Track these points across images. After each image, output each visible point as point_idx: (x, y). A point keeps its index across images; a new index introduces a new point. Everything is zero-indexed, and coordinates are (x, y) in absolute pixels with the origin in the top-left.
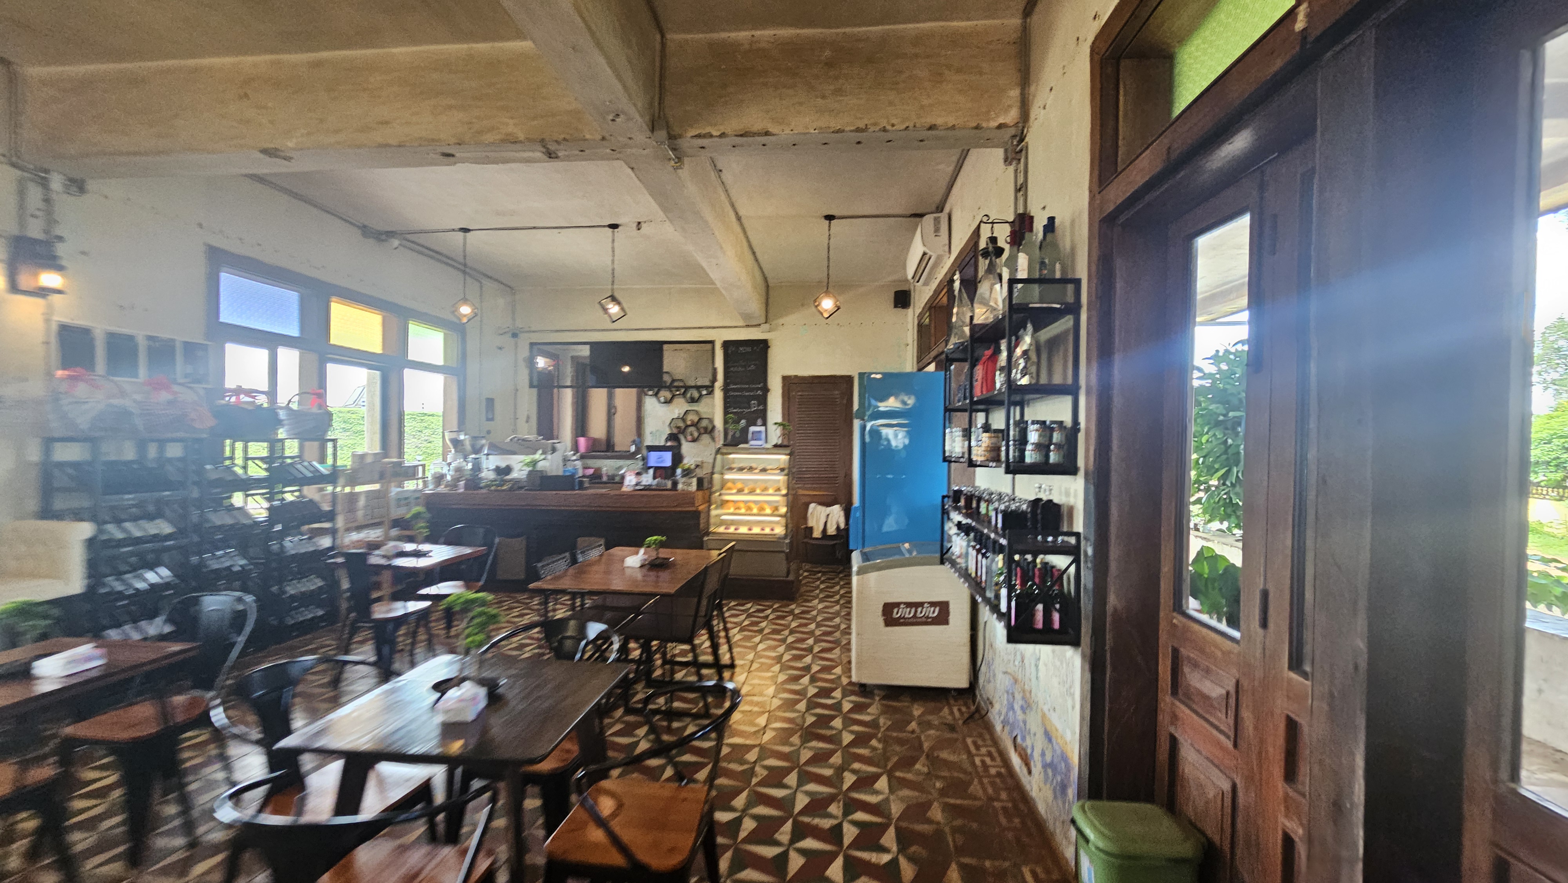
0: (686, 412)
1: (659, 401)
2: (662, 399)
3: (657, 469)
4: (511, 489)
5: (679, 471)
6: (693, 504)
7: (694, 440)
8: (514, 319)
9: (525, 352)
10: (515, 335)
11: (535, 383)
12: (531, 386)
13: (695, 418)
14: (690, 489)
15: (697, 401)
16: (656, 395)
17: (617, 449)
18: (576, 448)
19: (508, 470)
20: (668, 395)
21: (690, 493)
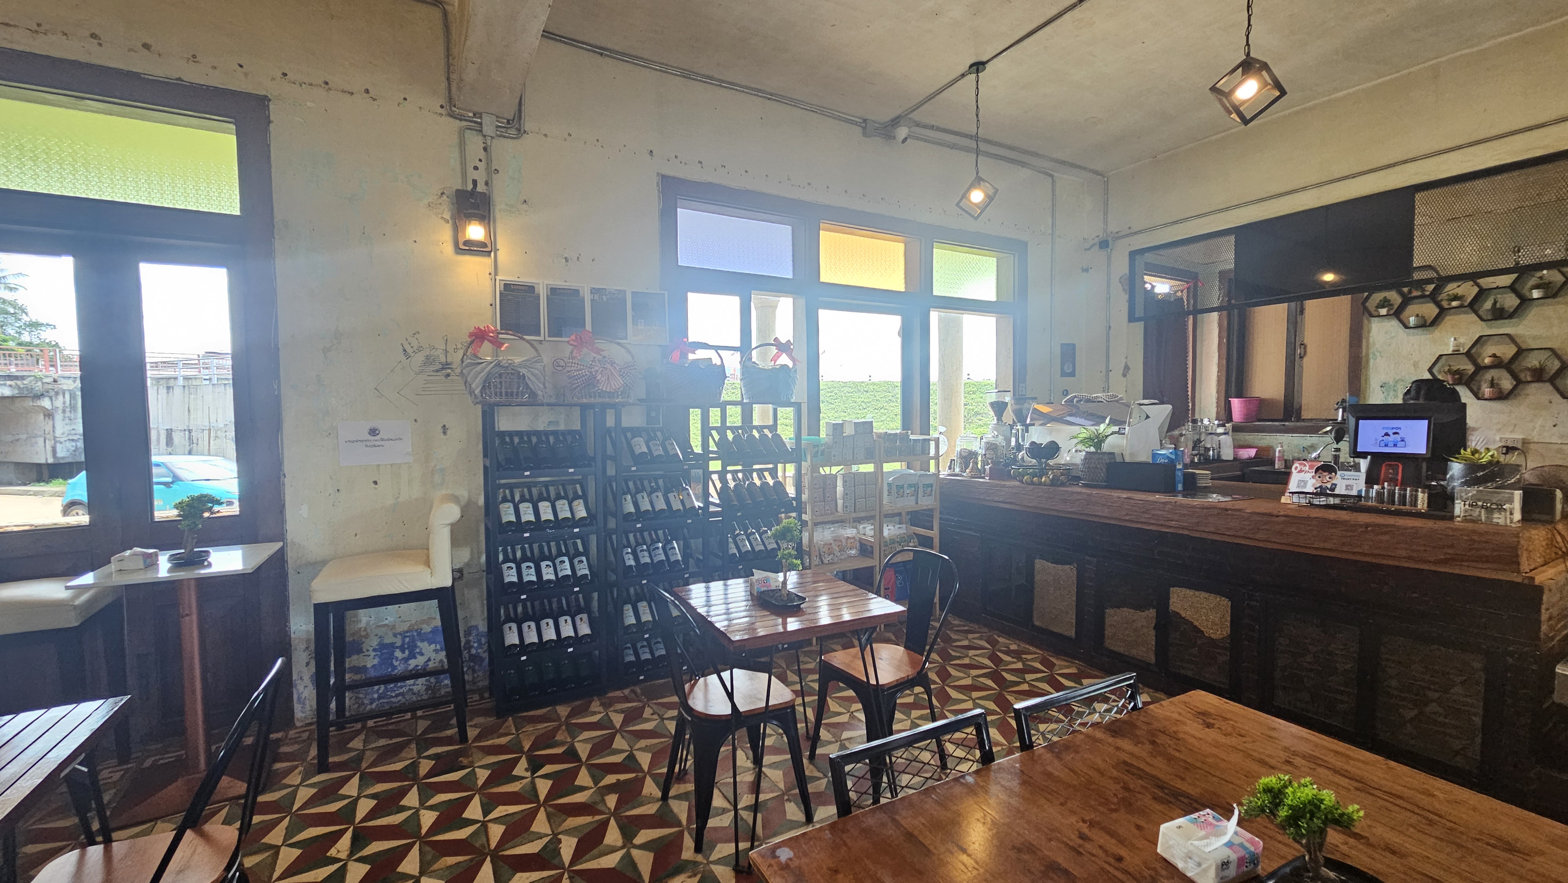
0: (1480, 341)
1: (1406, 327)
2: (1412, 320)
3: (1378, 459)
4: (1054, 483)
5: (1456, 468)
6: (1513, 562)
7: (1501, 396)
8: (1106, 222)
9: (1121, 266)
10: (1104, 244)
11: (1140, 312)
12: (1132, 318)
13: (1507, 351)
14: (1499, 518)
15: (1511, 316)
16: (1397, 314)
17: (1305, 415)
18: (1226, 415)
19: (1053, 449)
20: (1430, 310)
21: (1500, 531)
